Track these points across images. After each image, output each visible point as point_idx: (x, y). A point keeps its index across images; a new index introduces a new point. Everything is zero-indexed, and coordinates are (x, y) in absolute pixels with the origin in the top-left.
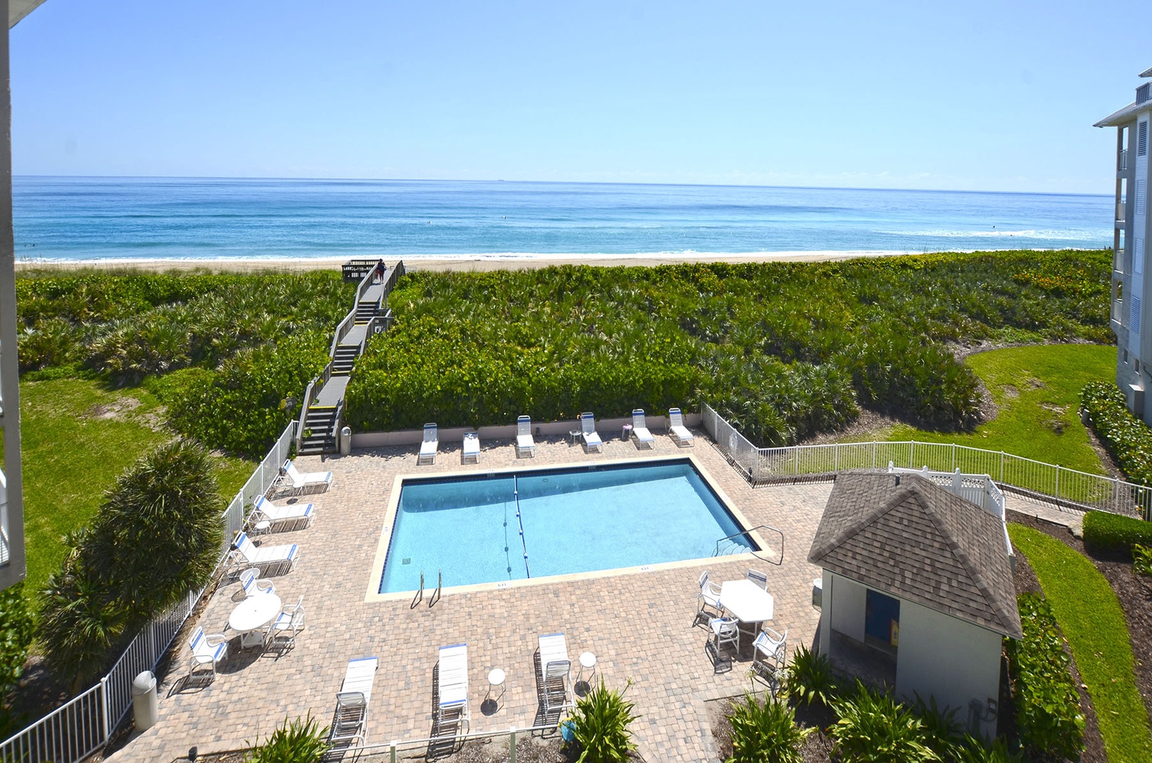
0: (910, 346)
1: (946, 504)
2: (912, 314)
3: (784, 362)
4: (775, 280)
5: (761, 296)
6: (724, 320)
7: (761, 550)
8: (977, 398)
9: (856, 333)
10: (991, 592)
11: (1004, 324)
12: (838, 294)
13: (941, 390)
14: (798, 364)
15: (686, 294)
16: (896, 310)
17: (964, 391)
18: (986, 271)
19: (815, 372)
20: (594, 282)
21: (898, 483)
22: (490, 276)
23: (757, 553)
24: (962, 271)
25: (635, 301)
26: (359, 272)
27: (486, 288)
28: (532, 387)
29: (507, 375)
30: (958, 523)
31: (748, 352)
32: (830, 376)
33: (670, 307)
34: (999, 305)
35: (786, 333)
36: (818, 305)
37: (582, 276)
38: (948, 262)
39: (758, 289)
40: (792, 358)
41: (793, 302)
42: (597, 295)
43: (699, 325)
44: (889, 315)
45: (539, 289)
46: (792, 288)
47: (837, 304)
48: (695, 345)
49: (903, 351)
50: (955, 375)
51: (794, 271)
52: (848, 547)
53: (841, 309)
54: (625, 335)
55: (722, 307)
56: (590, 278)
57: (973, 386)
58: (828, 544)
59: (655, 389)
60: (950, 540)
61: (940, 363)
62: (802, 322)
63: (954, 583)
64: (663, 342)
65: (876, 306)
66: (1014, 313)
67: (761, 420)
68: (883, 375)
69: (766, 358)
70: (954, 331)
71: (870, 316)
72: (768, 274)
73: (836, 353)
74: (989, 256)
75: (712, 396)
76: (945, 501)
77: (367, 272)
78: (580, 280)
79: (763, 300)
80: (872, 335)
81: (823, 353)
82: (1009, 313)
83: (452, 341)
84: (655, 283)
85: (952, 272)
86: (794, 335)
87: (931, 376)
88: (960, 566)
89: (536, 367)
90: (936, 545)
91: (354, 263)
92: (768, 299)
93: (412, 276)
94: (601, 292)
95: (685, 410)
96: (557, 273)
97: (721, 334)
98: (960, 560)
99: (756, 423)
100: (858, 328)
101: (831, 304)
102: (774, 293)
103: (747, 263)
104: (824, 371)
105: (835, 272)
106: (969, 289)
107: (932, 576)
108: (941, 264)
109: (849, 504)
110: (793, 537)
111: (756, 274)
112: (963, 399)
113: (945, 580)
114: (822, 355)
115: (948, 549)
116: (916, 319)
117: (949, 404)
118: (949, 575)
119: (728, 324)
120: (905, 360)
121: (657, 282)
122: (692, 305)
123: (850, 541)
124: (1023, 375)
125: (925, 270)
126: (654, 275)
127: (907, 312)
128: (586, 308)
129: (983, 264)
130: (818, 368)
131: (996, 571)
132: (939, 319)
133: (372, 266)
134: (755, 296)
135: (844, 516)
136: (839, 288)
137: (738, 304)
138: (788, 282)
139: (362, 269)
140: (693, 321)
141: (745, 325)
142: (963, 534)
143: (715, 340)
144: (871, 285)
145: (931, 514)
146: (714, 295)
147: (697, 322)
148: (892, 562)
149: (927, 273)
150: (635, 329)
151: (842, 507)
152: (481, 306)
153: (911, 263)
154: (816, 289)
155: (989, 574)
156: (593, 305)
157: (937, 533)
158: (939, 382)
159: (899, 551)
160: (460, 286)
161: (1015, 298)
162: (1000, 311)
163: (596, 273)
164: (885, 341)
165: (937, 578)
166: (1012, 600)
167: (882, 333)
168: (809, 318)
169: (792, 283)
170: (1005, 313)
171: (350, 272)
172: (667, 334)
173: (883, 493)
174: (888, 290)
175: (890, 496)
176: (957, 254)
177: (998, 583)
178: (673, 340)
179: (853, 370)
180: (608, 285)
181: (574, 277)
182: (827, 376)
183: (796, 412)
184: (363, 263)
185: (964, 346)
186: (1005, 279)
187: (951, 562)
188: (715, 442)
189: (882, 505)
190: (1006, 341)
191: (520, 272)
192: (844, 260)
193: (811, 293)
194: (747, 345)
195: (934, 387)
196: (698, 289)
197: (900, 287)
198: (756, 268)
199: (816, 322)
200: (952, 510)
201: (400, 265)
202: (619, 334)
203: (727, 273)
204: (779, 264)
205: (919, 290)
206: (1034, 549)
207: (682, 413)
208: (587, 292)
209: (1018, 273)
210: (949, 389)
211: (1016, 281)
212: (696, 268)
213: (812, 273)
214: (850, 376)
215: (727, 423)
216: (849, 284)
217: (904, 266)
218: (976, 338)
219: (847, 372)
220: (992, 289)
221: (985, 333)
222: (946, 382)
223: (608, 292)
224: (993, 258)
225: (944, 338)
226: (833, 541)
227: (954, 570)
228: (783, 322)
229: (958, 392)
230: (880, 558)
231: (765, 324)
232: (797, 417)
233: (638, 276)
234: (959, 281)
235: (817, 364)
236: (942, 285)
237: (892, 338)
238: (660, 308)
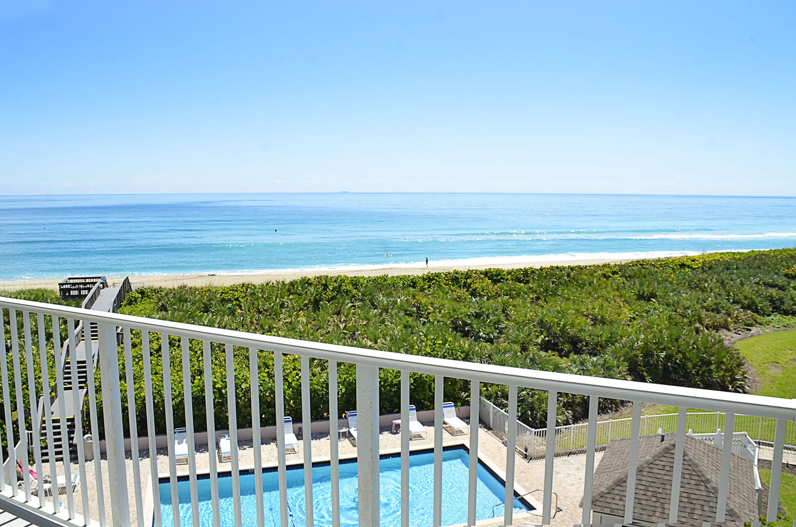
0: (684, 335)
1: (704, 453)
2: (688, 308)
3: (561, 356)
4: (553, 283)
5: (538, 298)
6: (499, 322)
7: (535, 509)
8: (743, 375)
9: (633, 327)
10: (737, 511)
11: (773, 312)
12: (617, 293)
13: (711, 370)
14: (575, 357)
15: (458, 299)
16: (673, 305)
17: (732, 370)
18: (759, 267)
19: (592, 362)
20: (354, 291)
21: (663, 440)
22: (234, 289)
23: (533, 512)
24: (737, 268)
25: (401, 308)
26: (79, 290)
27: (230, 301)
28: (292, 392)
29: (264, 381)
30: (713, 465)
31: (524, 349)
32: (606, 365)
33: (440, 312)
34: (769, 296)
35: (563, 330)
36: (596, 304)
37: (340, 286)
38: (724, 261)
39: (535, 291)
40: (570, 352)
41: (571, 302)
42: (357, 304)
43: (472, 327)
44: (666, 309)
45: (291, 300)
46: (570, 290)
47: (615, 302)
48: (469, 346)
49: (677, 340)
50: (724, 357)
51: (572, 274)
52: (616, 492)
53: (620, 306)
54: (392, 339)
55: (497, 310)
56: (350, 287)
57: (740, 365)
58: (598, 492)
59: (427, 387)
60: (705, 477)
61: (711, 348)
62: (581, 320)
63: (706, 508)
64: (435, 344)
65: (654, 302)
66: (782, 303)
67: (537, 407)
68: (657, 361)
69: (543, 353)
70: (726, 321)
71: (647, 312)
72: (545, 278)
73: (614, 345)
74: (763, 254)
75: (487, 390)
76: (702, 450)
77: (89, 289)
78: (338, 289)
79: (540, 302)
80: (649, 327)
81: (601, 346)
82: (778, 304)
83: (196, 352)
84: (422, 290)
85: (728, 269)
86: (572, 332)
87: (702, 359)
88: (712, 495)
89: (295, 372)
90: (693, 482)
91: (72, 281)
92: (545, 300)
93: (142, 293)
94: (362, 300)
95: (459, 404)
96: (310, 284)
97: (496, 334)
98: (712, 491)
99: (532, 409)
100: (635, 322)
101: (609, 303)
102: (551, 295)
103: (522, 268)
104: (601, 362)
105: (614, 273)
106: (742, 284)
107: (688, 505)
108: (717, 263)
109: (619, 461)
110: (566, 497)
111: (533, 278)
112: (730, 376)
113: (699, 507)
114: (599, 348)
115: (703, 484)
116: (692, 311)
117: (717, 381)
118: (702, 503)
119: (503, 326)
120: (679, 347)
121: (425, 289)
122: (464, 310)
123: (618, 488)
124: (786, 354)
125: (703, 268)
126: (421, 283)
127: (683, 306)
128: (346, 316)
129: (757, 261)
130: (595, 359)
131: (743, 497)
132: (713, 311)
133: (94, 283)
134: (532, 298)
135: (613, 470)
136: (618, 287)
137: (514, 306)
138: (566, 284)
139: (81, 286)
140: (465, 324)
141: (520, 325)
142: (716, 473)
143: (491, 341)
144: (649, 284)
145: (690, 460)
146: (488, 299)
147: (470, 325)
148: (654, 499)
149: (704, 271)
150: (402, 334)
151: (612, 465)
152: (226, 318)
153: (689, 263)
154: (595, 290)
155: (737, 499)
156: (354, 314)
157: (694, 473)
158: (709, 363)
159: (660, 490)
160: (200, 300)
161: (784, 290)
162: (770, 301)
163: (355, 282)
164: (661, 332)
165: (692, 506)
166: (754, 516)
167: (658, 325)
168: (587, 316)
169: (570, 285)
170: (774, 303)
171: (69, 290)
172: (438, 337)
173: (650, 449)
174: (665, 288)
175: (654, 451)
176: (734, 253)
177: (744, 505)
178: (445, 341)
179: (630, 359)
180: (370, 294)
181: (331, 288)
182: (604, 365)
183: (573, 398)
184: (83, 281)
185: (735, 333)
186: (776, 274)
187: (705, 493)
188: (489, 429)
189: (648, 458)
190: (774, 327)
191: (267, 284)
192: (623, 263)
193: (590, 293)
194: (524, 343)
195: (704, 368)
196: (470, 294)
197: (677, 285)
198: (533, 272)
199: (594, 320)
200: (708, 456)
201: (127, 281)
202: (385, 339)
203: (502, 278)
204: (557, 268)
205: (695, 286)
206: (783, 487)
207: (456, 406)
208: (347, 301)
209: (788, 268)
210: (717, 368)
211: (786, 275)
212: (468, 275)
213: (592, 275)
214: (626, 364)
215: (503, 411)
216: (628, 284)
217: (683, 266)
218: (746, 325)
219: (624, 361)
220: (764, 283)
221: (755, 321)
222: (715, 363)
223: (371, 301)
224: (766, 255)
225: (717, 328)
226: (603, 489)
227: (707, 499)
228: (560, 321)
229: (726, 371)
230: (644, 497)
231: (541, 323)
232: (573, 402)
233: (404, 284)
234: (734, 277)
235: (595, 355)
236: (718, 282)
237: (667, 329)
238: (429, 313)
